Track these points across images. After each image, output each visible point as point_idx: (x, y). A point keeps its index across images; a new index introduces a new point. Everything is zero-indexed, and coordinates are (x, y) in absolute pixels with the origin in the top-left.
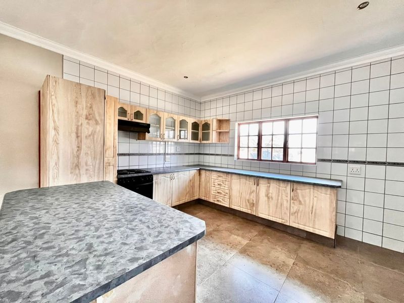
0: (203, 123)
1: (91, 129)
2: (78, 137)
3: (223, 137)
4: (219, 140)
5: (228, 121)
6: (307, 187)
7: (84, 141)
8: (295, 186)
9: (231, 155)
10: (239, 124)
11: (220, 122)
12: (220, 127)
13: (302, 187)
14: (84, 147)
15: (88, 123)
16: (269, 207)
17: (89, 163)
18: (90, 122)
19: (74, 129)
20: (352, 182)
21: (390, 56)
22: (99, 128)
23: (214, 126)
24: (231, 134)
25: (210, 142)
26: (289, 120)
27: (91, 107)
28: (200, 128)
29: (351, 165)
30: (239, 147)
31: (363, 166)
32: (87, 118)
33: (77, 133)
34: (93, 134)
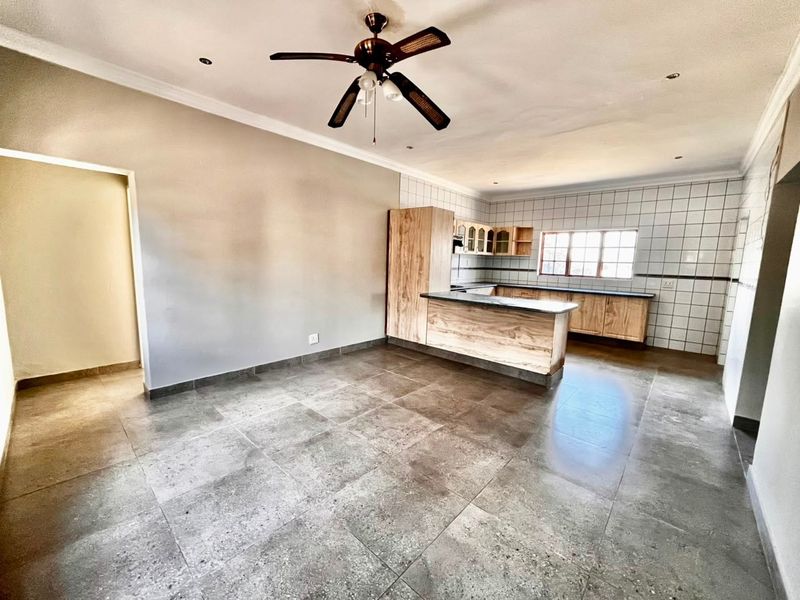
0: (499, 231)
3: (524, 249)
4: (518, 252)
5: (530, 229)
6: (623, 299)
8: (611, 299)
9: (532, 270)
10: (544, 234)
11: (520, 230)
12: (518, 237)
13: (617, 299)
16: (582, 321)
20: (666, 296)
21: (708, 179)
23: (513, 235)
24: (533, 246)
25: (508, 254)
26: (605, 232)
28: (495, 237)
29: (665, 280)
30: (542, 261)
31: (675, 280)
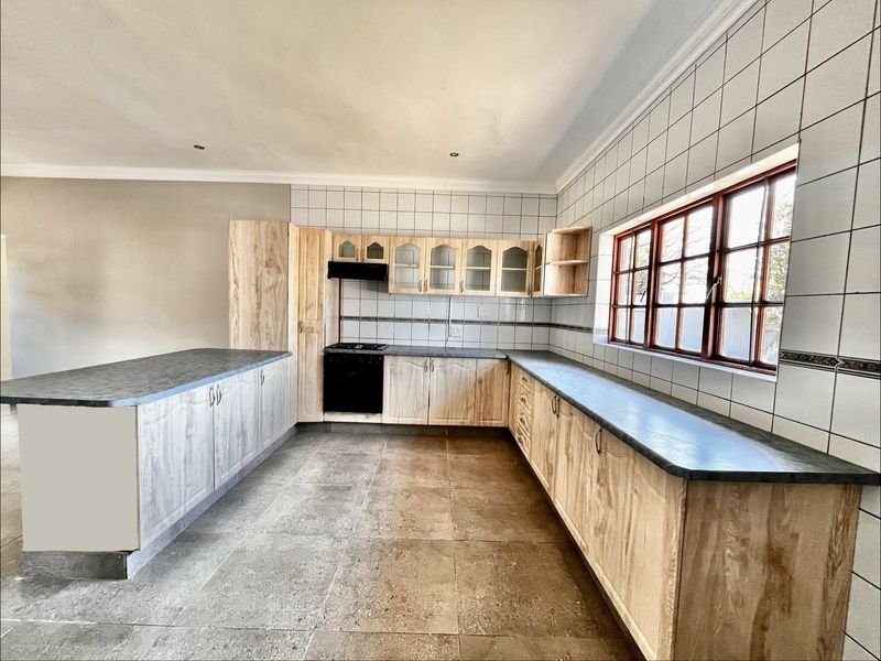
1: (272, 280)
2: (257, 290)
3: (579, 280)
4: (573, 287)
5: (588, 232)
7: (264, 295)
10: (617, 238)
11: (577, 238)
12: (575, 253)
14: (264, 303)
15: (268, 272)
17: (270, 323)
18: (271, 270)
19: (254, 281)
22: (281, 277)
23: (548, 251)
24: (591, 270)
27: (272, 250)
28: (531, 260)
30: (614, 306)
32: (267, 266)
33: (256, 286)
34: (274, 286)
